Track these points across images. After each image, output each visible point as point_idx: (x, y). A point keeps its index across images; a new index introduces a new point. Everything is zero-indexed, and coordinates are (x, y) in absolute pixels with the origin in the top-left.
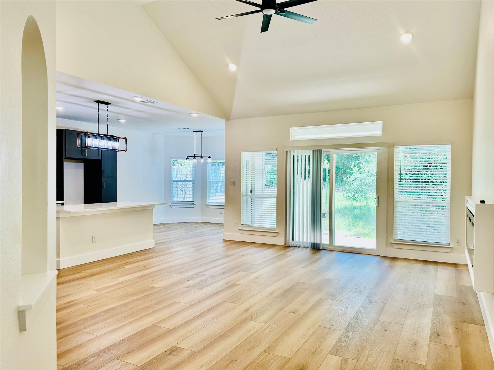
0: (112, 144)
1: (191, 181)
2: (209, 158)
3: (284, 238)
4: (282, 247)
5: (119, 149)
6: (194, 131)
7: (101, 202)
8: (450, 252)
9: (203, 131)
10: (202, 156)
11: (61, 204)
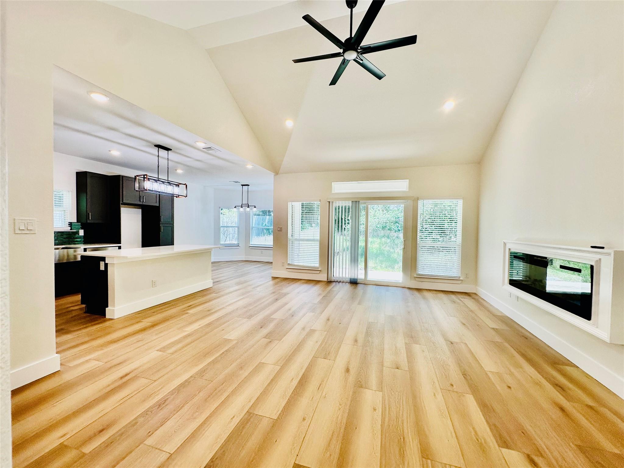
0: (172, 190)
1: (236, 227)
2: (255, 207)
3: (326, 275)
4: (325, 283)
5: (179, 195)
6: (241, 185)
7: (159, 245)
8: (461, 283)
9: (249, 185)
10: (248, 206)
11: (118, 247)
